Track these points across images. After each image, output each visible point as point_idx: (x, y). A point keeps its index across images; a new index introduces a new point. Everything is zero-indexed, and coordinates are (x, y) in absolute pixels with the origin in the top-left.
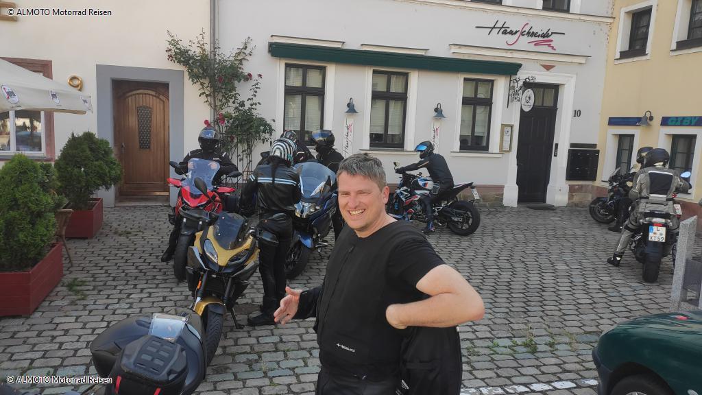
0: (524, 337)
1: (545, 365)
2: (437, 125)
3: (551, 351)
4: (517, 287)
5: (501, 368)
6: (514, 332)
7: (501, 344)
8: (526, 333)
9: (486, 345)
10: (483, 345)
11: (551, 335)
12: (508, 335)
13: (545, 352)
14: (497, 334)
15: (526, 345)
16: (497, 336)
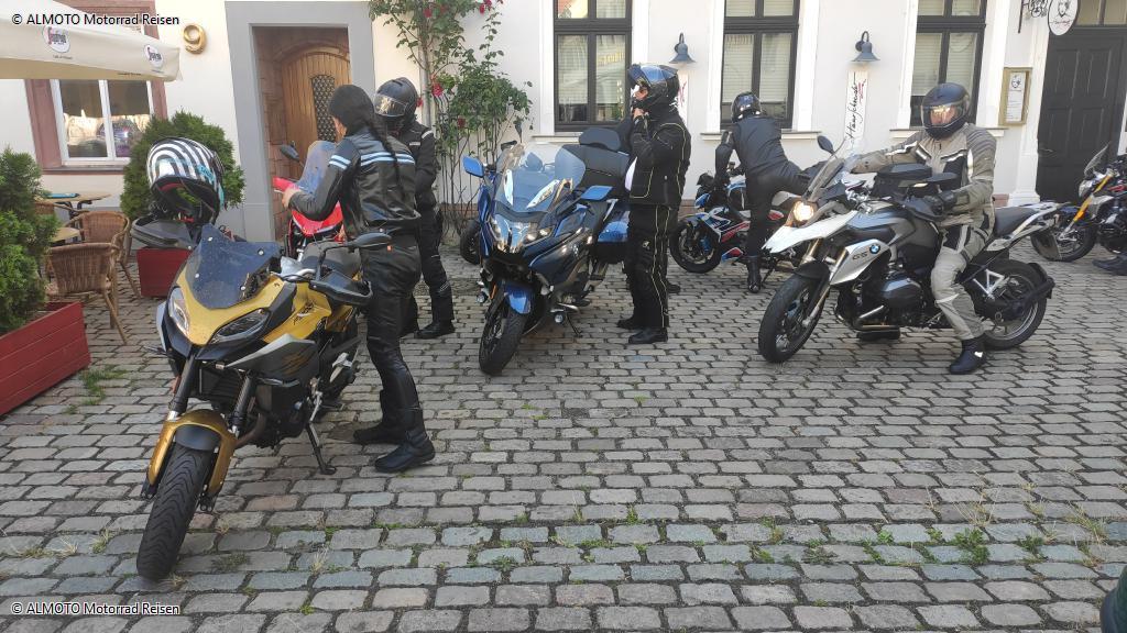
0: (966, 522)
1: (996, 601)
2: (861, 77)
3: (1027, 564)
4: (984, 401)
5: (874, 602)
6: (942, 510)
7: (898, 539)
8: (972, 512)
9: (857, 538)
10: (851, 538)
11: (1038, 521)
12: (923, 516)
13: (1011, 563)
14: (899, 510)
15: (962, 543)
16: (895, 517)
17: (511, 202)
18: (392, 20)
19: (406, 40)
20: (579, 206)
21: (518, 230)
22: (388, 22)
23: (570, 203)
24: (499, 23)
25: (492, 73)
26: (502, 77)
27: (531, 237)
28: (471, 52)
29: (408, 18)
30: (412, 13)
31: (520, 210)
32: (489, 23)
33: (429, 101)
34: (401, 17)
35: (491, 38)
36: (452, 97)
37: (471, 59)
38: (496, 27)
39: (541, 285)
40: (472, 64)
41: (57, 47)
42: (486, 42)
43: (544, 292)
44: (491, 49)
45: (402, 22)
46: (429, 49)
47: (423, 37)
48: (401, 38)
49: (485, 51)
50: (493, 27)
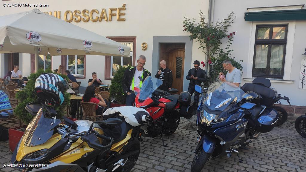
17: (209, 106)
18: (198, 41)
19: (202, 46)
20: (240, 110)
21: (211, 116)
22: (197, 41)
23: (235, 108)
24: (233, 41)
25: (229, 57)
26: (233, 58)
27: (216, 120)
28: (222, 50)
29: (203, 40)
30: (204, 38)
31: (212, 108)
32: (229, 41)
33: (207, 65)
34: (201, 40)
35: (229, 46)
36: (215, 64)
37: (222, 52)
38: (232, 42)
39: (220, 141)
40: (222, 54)
41: (87, 46)
42: (228, 47)
43: (222, 143)
44: (229, 49)
45: (201, 41)
46: (209, 50)
47: (208, 46)
48: (201, 46)
49: (227, 50)
50: (231, 42)
